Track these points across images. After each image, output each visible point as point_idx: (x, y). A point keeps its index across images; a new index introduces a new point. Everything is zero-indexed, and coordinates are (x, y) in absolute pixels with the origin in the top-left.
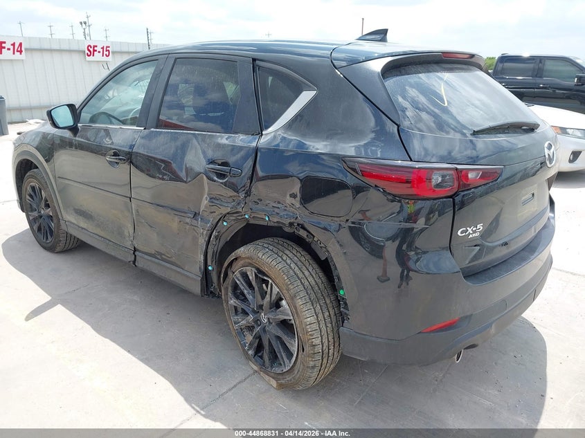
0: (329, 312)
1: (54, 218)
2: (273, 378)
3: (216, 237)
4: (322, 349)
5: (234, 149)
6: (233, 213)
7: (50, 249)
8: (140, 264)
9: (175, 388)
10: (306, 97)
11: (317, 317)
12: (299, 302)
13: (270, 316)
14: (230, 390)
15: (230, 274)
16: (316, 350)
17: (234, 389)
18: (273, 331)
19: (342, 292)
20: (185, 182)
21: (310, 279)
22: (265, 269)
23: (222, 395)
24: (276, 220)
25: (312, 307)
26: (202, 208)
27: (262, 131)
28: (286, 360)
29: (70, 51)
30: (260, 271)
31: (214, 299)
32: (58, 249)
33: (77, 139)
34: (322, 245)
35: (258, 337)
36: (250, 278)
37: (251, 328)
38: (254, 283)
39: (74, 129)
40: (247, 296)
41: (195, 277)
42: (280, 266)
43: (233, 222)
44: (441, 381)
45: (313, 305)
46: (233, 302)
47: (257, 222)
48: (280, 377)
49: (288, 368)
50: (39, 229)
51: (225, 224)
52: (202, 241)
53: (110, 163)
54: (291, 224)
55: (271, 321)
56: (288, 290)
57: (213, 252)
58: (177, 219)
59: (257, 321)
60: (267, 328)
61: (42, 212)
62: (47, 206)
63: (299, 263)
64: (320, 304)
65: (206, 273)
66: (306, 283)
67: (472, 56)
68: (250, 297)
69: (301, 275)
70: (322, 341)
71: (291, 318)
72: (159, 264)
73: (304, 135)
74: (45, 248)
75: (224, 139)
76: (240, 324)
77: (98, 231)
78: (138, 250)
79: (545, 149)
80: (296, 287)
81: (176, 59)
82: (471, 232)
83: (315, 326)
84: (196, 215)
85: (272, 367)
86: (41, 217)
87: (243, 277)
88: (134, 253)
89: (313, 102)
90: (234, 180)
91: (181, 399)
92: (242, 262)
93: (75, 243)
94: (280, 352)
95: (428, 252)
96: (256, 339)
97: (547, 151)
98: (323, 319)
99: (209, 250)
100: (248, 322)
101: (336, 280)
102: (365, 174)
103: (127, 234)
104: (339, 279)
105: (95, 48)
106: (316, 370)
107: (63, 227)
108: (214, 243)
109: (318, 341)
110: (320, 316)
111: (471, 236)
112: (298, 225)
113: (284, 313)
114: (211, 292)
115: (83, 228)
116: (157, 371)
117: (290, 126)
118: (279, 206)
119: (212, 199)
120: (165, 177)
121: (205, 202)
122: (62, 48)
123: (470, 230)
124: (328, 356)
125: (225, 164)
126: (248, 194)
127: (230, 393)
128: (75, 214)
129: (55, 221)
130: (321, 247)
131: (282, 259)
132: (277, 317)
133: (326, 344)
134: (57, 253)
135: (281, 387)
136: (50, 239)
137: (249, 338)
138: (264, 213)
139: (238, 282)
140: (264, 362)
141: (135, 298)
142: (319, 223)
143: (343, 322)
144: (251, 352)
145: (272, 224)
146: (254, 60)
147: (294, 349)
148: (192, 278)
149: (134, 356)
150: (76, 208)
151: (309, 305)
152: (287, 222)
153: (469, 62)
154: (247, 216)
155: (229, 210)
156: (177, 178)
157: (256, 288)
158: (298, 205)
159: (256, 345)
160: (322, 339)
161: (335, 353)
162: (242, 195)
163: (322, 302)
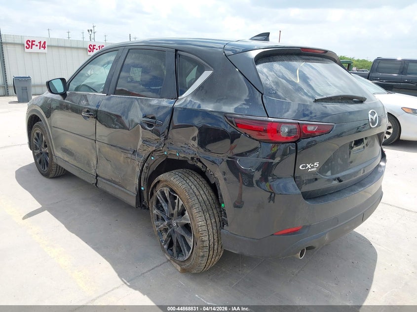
0: (215, 219)
1: (49, 154)
2: (178, 264)
3: (147, 167)
4: (209, 245)
5: (159, 108)
6: (157, 151)
7: (46, 175)
8: (99, 185)
9: (113, 267)
10: (206, 74)
11: (206, 222)
12: (195, 211)
13: (178, 221)
14: (149, 271)
15: (154, 192)
16: (205, 244)
17: (152, 271)
18: (178, 231)
19: (223, 205)
20: (128, 130)
21: (204, 196)
22: (175, 188)
23: (143, 274)
24: (183, 156)
25: (203, 215)
26: (138, 147)
27: (178, 97)
28: (187, 252)
29: (78, 48)
30: (172, 190)
31: (145, 211)
32: (51, 176)
33: (65, 101)
34: (212, 173)
35: (170, 236)
36: (166, 195)
37: (166, 230)
38: (168, 199)
39: (64, 95)
40: (164, 207)
41: (132, 194)
42: (184, 186)
43: (158, 157)
44: (296, 275)
45: (204, 214)
46: (155, 211)
47: (172, 158)
48: (183, 264)
49: (187, 257)
50: (40, 162)
51: (152, 158)
52: (138, 170)
53: (84, 117)
54: (192, 159)
55: (178, 225)
56: (188, 202)
57: (145, 178)
58: (123, 154)
59: (170, 225)
60: (175, 230)
61: (43, 150)
62: (46, 146)
63: (198, 186)
64: (209, 213)
65: (140, 192)
66: (201, 199)
67: (326, 51)
68: (165, 208)
69: (197, 193)
70: (209, 239)
71: (190, 222)
72: (111, 185)
73: (202, 100)
74: (42, 174)
75: (155, 102)
76: (160, 227)
77: (75, 163)
78: (99, 176)
79: (369, 115)
80: (193, 201)
81: (129, 49)
82: (310, 167)
83: (205, 228)
84: (134, 152)
85: (178, 256)
86: (41, 153)
87: (162, 195)
88: (96, 178)
89: (210, 78)
90: (158, 128)
91: (116, 274)
92: (162, 184)
93: (62, 172)
94: (183, 246)
95: (282, 178)
96: (169, 237)
97: (370, 116)
98: (210, 223)
99: (142, 176)
100: (164, 226)
101: (220, 197)
102: (238, 125)
103: (93, 165)
104: (221, 196)
105: (95, 47)
106: (205, 258)
107: (55, 160)
108: (146, 171)
109: (206, 238)
110: (209, 222)
111: (310, 170)
112: (197, 159)
113: (185, 219)
114: (144, 206)
115: (66, 161)
116: (103, 256)
117: (195, 93)
118: (186, 146)
119: (145, 141)
120: (116, 126)
121: (140, 143)
122: (73, 46)
123: (309, 166)
124: (214, 250)
125: (153, 118)
126: (166, 138)
127: (149, 273)
128: (62, 152)
129: (49, 156)
130: (211, 175)
131: (186, 182)
132: (181, 222)
133: (212, 241)
134: (51, 178)
135: (184, 271)
136: (46, 169)
137: (165, 236)
138: (175, 151)
139: (159, 198)
140: (173, 253)
141: (97, 209)
142: (209, 158)
143: (223, 226)
144: (165, 247)
145: (180, 159)
146: (176, 51)
147: (191, 244)
148: (131, 195)
149: (90, 245)
150: (63, 147)
151: (201, 214)
152: (189, 157)
153: (324, 55)
154: (165, 153)
155: (154, 149)
156: (124, 127)
157: (169, 202)
158: (196, 145)
159: (169, 241)
160: (209, 237)
161: (219, 248)
162: (162, 138)
163: (211, 212)
